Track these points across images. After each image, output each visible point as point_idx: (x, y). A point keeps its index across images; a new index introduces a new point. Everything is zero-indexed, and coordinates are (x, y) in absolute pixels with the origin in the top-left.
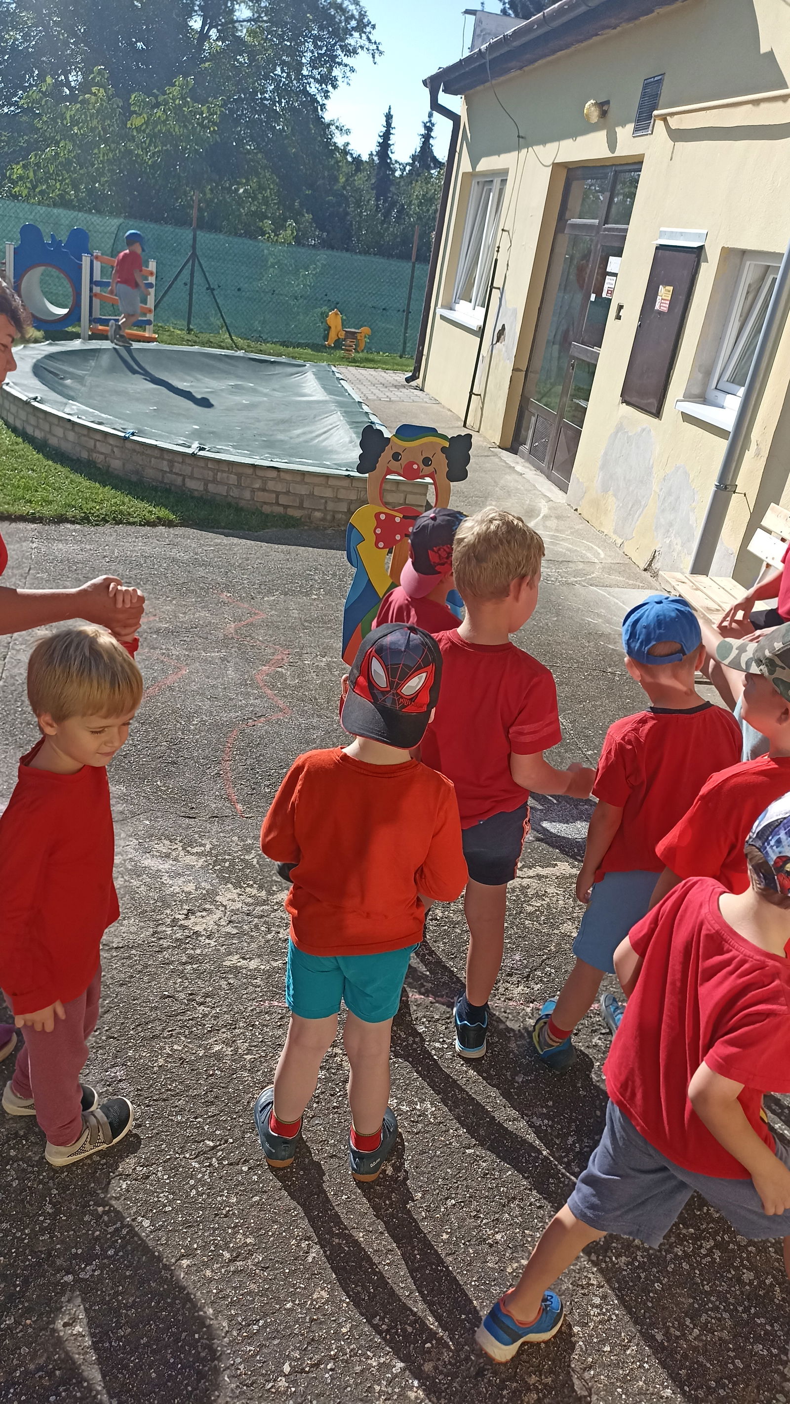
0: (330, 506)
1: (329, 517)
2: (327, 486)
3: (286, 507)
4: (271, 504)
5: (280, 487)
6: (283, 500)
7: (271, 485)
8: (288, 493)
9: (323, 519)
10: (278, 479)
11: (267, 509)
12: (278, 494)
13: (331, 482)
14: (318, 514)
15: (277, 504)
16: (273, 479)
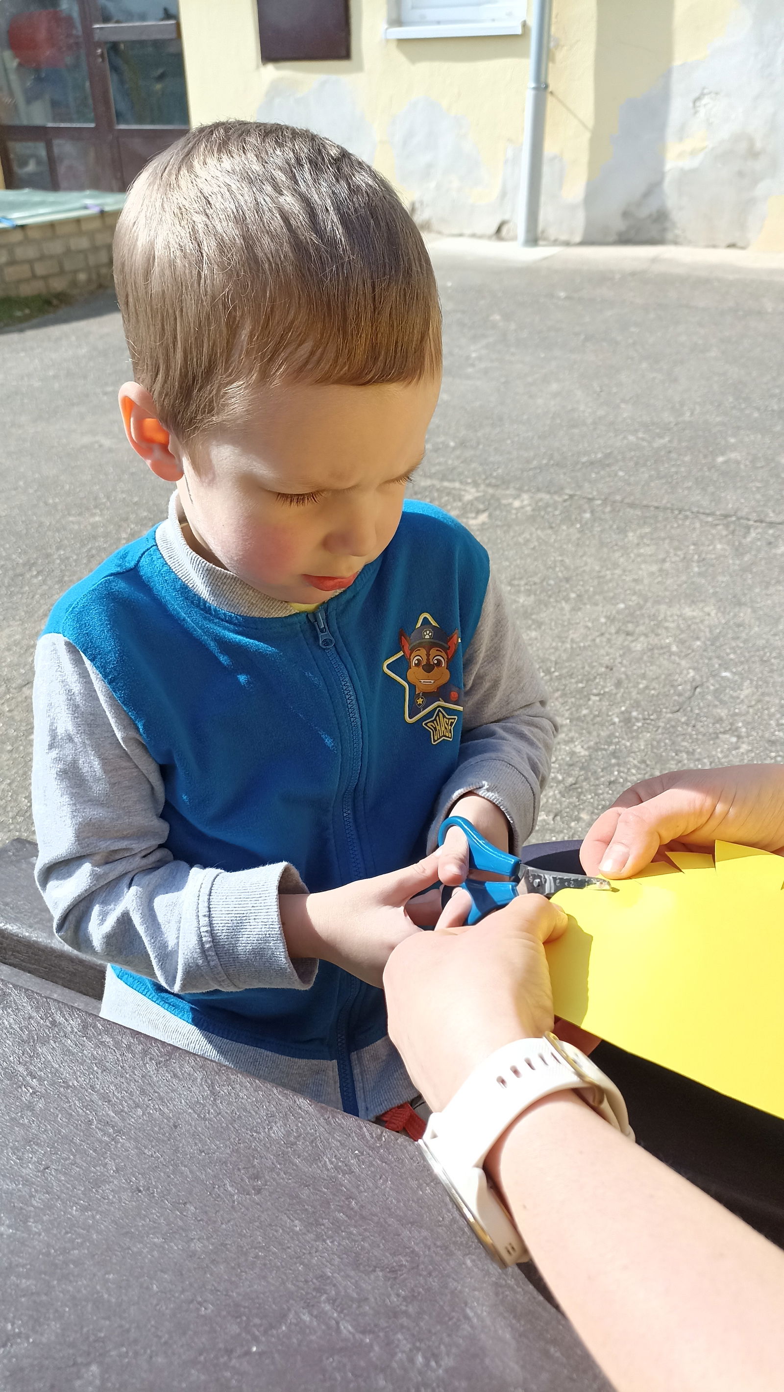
0: (92, 260)
1: (94, 277)
2: (80, 233)
3: (45, 278)
4: (27, 280)
5: (31, 252)
6: (40, 270)
7: (21, 253)
8: (42, 258)
9: (89, 281)
10: (27, 241)
11: (26, 290)
12: (31, 262)
13: (85, 227)
14: (82, 277)
15: (34, 277)
16: (20, 243)
